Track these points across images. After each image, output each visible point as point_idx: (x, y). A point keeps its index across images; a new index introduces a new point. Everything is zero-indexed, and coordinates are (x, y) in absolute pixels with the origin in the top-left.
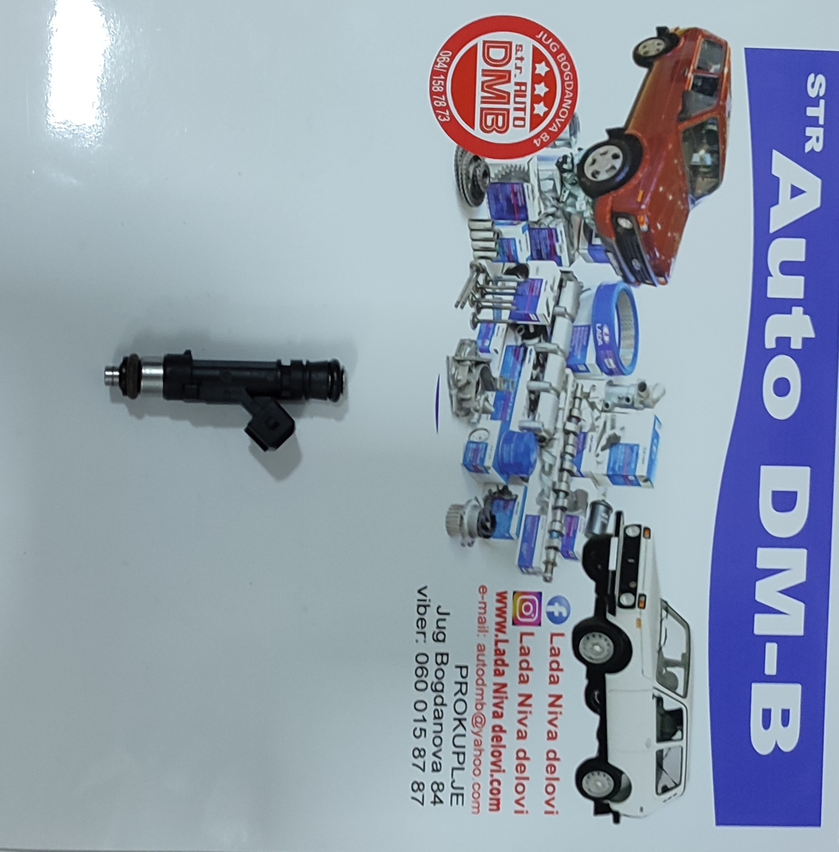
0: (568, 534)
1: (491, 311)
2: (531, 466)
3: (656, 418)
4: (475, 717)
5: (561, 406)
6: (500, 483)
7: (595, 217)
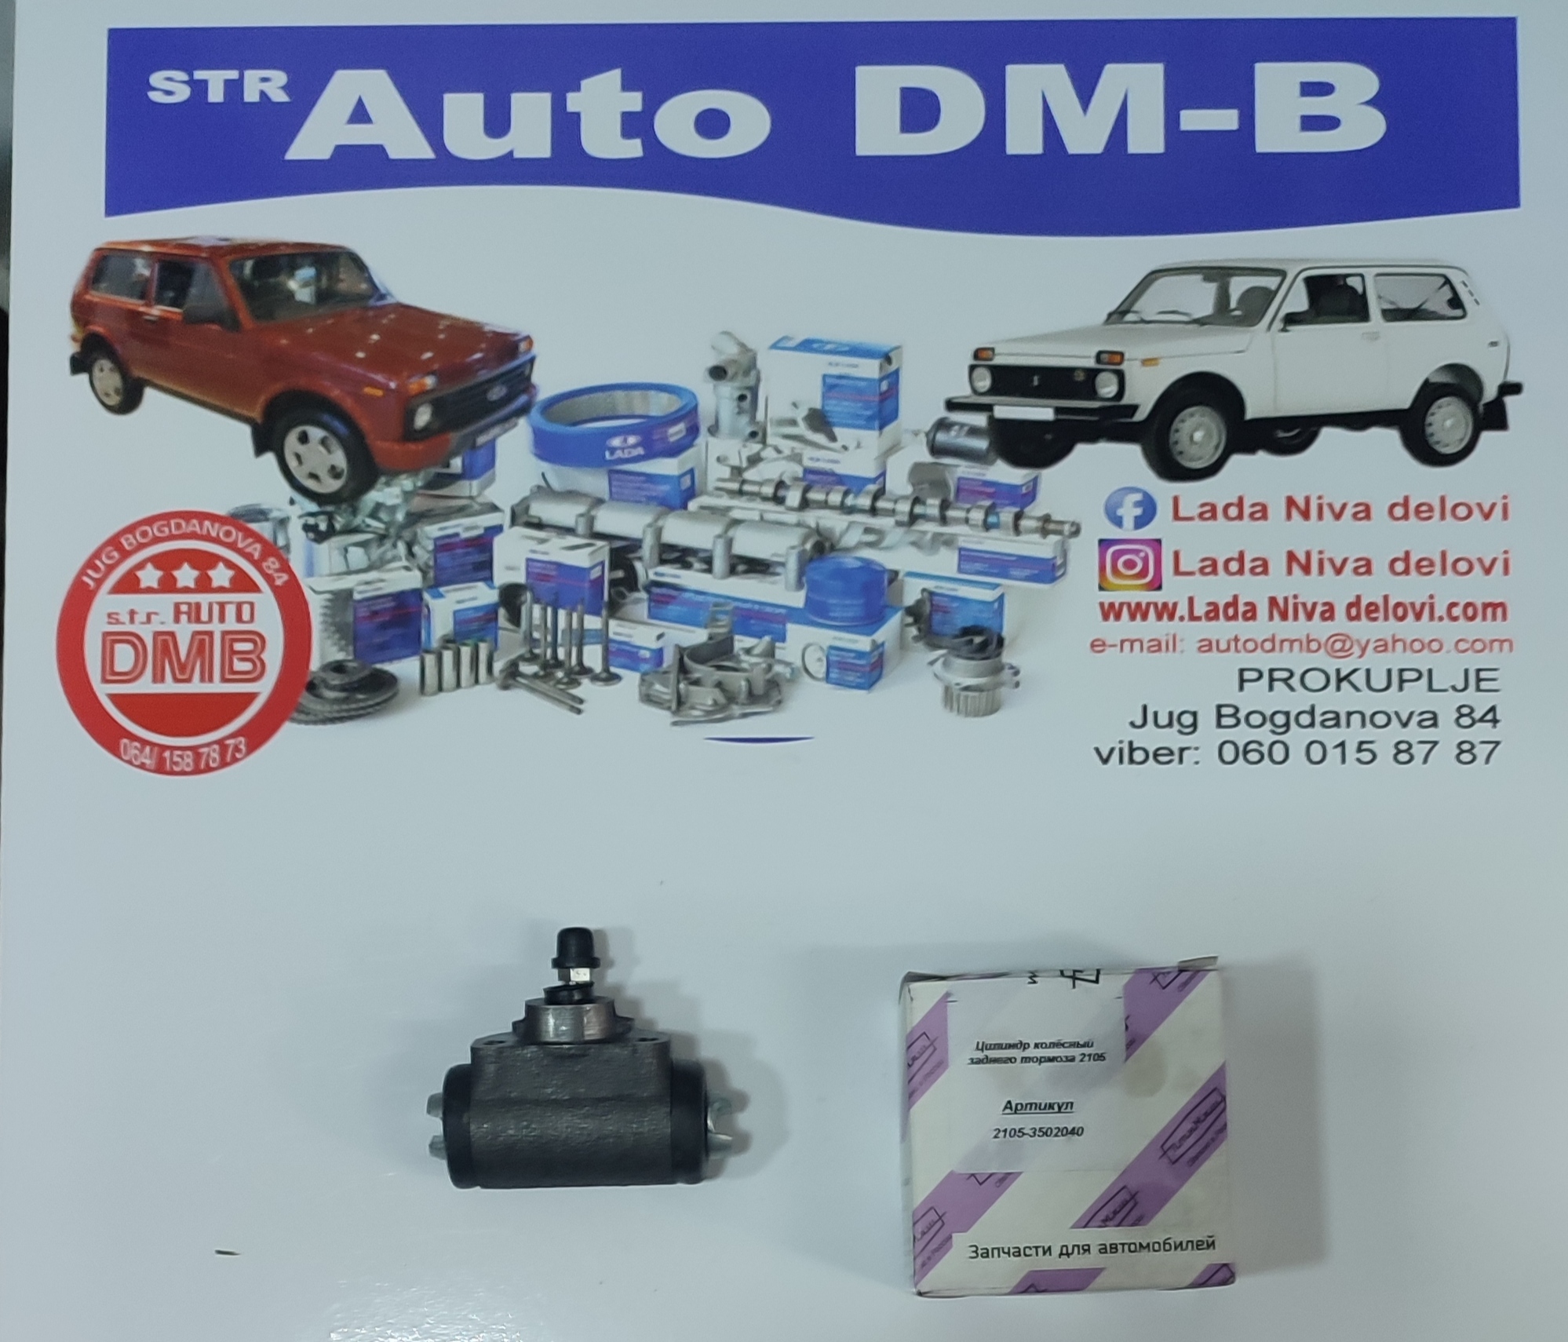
0: (990, 496)
1: (587, 649)
2: (868, 566)
3: (775, 346)
4: (1332, 653)
5: (756, 516)
6: (902, 620)
7: (412, 470)
